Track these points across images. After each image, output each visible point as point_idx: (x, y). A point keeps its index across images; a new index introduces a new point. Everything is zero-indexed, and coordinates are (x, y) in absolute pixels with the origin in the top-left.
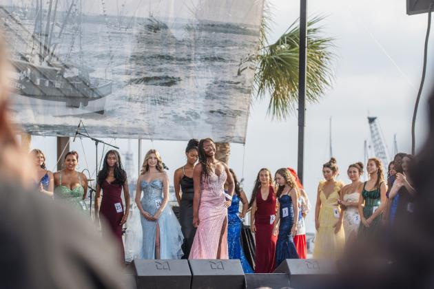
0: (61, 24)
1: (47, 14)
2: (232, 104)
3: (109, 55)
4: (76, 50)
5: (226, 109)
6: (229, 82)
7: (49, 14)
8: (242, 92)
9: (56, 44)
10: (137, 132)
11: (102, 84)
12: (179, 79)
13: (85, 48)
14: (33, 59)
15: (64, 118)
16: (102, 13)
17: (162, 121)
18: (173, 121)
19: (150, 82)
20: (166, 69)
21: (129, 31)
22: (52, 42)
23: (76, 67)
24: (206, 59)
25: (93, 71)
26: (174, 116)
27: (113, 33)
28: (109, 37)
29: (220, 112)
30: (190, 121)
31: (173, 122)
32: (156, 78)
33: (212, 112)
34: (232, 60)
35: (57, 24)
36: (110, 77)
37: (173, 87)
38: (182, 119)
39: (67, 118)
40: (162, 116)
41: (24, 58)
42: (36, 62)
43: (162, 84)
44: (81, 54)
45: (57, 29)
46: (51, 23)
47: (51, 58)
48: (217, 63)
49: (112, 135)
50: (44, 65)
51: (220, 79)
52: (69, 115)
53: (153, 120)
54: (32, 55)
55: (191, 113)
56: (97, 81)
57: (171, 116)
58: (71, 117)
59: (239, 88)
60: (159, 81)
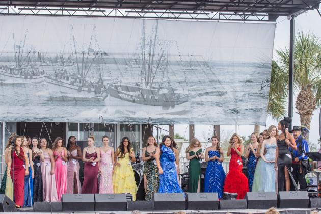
0: (156, 66)
1: (148, 62)
2: (259, 105)
3: (185, 81)
4: (165, 79)
5: (255, 107)
6: (256, 93)
7: (149, 62)
8: (264, 98)
9: (154, 77)
11: (182, 96)
12: (226, 92)
13: (171, 78)
14: (142, 85)
16: (180, 60)
19: (210, 94)
20: (218, 87)
21: (195, 68)
22: (152, 75)
23: (166, 88)
24: (241, 81)
25: (176, 90)
27: (187, 70)
28: (184, 72)
29: (251, 109)
32: (212, 92)
33: (246, 109)
34: (257, 82)
35: (154, 67)
36: (187, 92)
37: (223, 97)
40: (217, 112)
41: (137, 85)
42: (144, 87)
43: (217, 95)
44: (168, 82)
45: (154, 69)
46: (151, 66)
47: (151, 84)
48: (248, 83)
50: (148, 88)
51: (251, 92)
54: (141, 83)
55: (235, 110)
56: (179, 95)
57: (222, 112)
59: (262, 96)
60: (214, 94)
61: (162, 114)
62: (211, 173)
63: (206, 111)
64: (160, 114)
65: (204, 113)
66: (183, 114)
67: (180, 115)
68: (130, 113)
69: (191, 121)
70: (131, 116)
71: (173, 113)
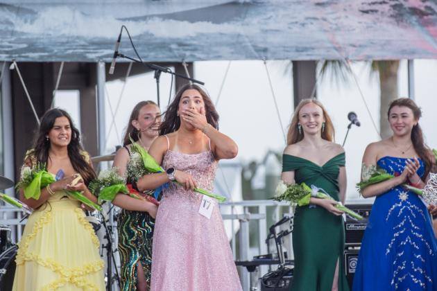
10: (313, 45)
15: (142, 23)
17: (368, 19)
18: (392, 16)
26: (394, 7)
30: (430, 17)
31: (393, 20)
38: (414, 11)
39: (150, 21)
40: (367, 8)
49: (256, 54)
52: (152, 16)
53: (347, 17)
57: (386, 7)
58: (157, 20)
61: (144, 18)
62: (397, 248)
63: (318, 4)
64: (136, 19)
65: (311, 13)
66: (228, 20)
67: (217, 21)
68: (12, 17)
69: (262, 46)
70: (18, 29)
71: (191, 16)
